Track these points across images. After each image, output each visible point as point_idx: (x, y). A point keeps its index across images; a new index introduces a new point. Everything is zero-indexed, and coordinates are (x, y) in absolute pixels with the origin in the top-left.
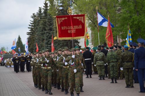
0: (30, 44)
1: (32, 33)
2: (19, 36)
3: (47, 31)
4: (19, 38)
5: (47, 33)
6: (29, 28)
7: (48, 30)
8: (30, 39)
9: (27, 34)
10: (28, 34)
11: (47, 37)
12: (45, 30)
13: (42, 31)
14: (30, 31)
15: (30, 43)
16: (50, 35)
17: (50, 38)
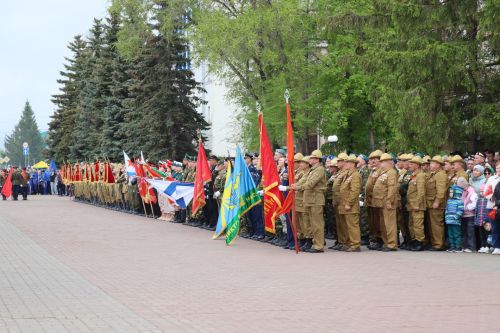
0: (62, 134)
1: (70, 98)
2: (27, 103)
3: (114, 98)
4: (28, 111)
5: (113, 102)
6: (60, 81)
7: (117, 94)
8: (60, 116)
9: (54, 101)
10: (57, 100)
11: (113, 115)
12: (108, 93)
13: (99, 95)
14: (62, 93)
15: (60, 130)
16: (122, 110)
17: (120, 120)
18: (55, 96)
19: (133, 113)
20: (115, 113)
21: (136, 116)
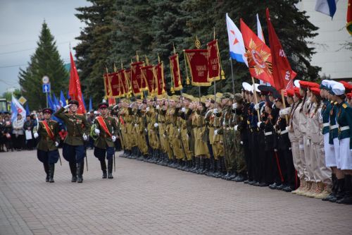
0: (93, 61)
1: (101, 10)
2: (45, 26)
4: (46, 36)
5: (165, 8)
8: (90, 37)
9: (80, 17)
10: (84, 14)
11: (165, 26)
15: (92, 56)
16: (178, 18)
17: (178, 32)
18: (81, 9)
19: (199, 19)
20: (170, 22)
21: (204, 23)
